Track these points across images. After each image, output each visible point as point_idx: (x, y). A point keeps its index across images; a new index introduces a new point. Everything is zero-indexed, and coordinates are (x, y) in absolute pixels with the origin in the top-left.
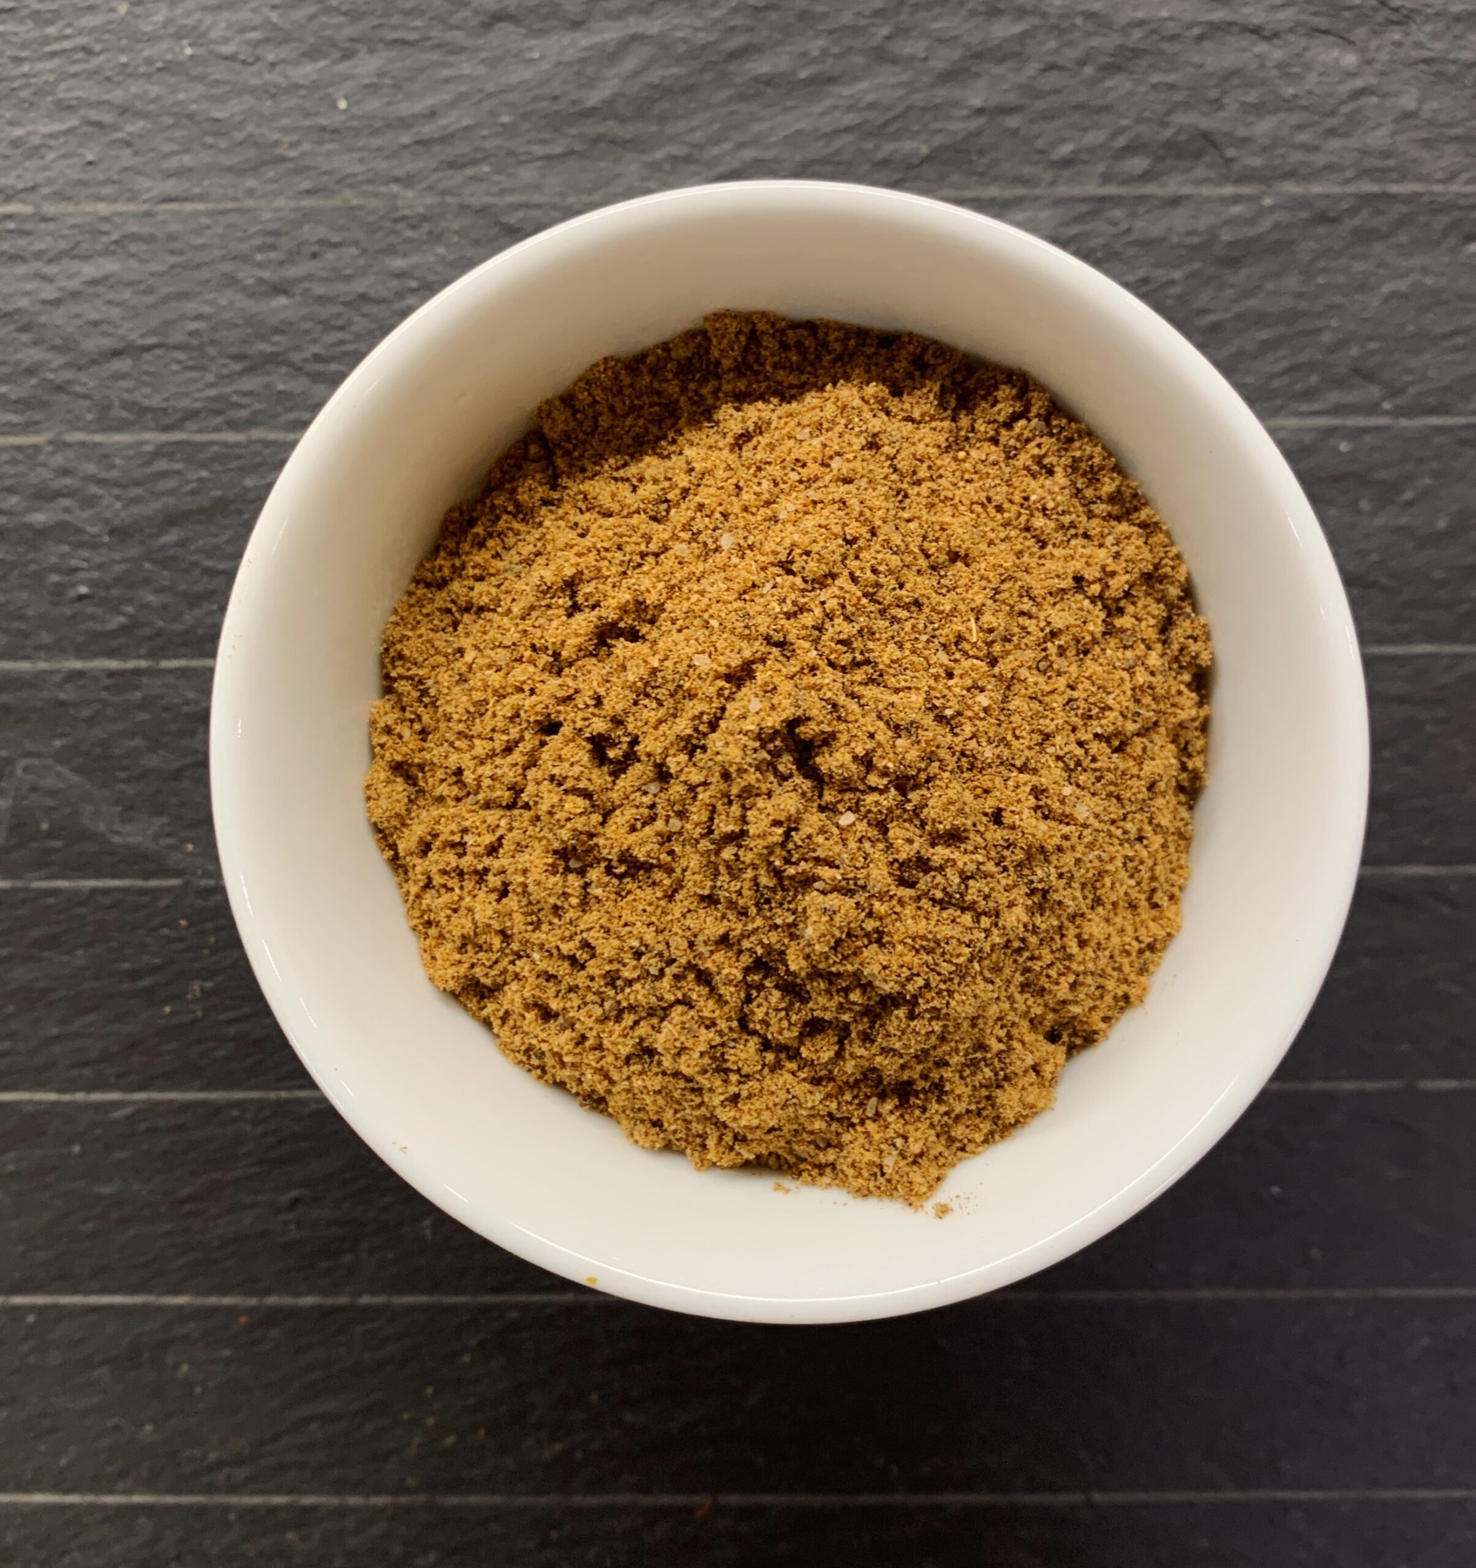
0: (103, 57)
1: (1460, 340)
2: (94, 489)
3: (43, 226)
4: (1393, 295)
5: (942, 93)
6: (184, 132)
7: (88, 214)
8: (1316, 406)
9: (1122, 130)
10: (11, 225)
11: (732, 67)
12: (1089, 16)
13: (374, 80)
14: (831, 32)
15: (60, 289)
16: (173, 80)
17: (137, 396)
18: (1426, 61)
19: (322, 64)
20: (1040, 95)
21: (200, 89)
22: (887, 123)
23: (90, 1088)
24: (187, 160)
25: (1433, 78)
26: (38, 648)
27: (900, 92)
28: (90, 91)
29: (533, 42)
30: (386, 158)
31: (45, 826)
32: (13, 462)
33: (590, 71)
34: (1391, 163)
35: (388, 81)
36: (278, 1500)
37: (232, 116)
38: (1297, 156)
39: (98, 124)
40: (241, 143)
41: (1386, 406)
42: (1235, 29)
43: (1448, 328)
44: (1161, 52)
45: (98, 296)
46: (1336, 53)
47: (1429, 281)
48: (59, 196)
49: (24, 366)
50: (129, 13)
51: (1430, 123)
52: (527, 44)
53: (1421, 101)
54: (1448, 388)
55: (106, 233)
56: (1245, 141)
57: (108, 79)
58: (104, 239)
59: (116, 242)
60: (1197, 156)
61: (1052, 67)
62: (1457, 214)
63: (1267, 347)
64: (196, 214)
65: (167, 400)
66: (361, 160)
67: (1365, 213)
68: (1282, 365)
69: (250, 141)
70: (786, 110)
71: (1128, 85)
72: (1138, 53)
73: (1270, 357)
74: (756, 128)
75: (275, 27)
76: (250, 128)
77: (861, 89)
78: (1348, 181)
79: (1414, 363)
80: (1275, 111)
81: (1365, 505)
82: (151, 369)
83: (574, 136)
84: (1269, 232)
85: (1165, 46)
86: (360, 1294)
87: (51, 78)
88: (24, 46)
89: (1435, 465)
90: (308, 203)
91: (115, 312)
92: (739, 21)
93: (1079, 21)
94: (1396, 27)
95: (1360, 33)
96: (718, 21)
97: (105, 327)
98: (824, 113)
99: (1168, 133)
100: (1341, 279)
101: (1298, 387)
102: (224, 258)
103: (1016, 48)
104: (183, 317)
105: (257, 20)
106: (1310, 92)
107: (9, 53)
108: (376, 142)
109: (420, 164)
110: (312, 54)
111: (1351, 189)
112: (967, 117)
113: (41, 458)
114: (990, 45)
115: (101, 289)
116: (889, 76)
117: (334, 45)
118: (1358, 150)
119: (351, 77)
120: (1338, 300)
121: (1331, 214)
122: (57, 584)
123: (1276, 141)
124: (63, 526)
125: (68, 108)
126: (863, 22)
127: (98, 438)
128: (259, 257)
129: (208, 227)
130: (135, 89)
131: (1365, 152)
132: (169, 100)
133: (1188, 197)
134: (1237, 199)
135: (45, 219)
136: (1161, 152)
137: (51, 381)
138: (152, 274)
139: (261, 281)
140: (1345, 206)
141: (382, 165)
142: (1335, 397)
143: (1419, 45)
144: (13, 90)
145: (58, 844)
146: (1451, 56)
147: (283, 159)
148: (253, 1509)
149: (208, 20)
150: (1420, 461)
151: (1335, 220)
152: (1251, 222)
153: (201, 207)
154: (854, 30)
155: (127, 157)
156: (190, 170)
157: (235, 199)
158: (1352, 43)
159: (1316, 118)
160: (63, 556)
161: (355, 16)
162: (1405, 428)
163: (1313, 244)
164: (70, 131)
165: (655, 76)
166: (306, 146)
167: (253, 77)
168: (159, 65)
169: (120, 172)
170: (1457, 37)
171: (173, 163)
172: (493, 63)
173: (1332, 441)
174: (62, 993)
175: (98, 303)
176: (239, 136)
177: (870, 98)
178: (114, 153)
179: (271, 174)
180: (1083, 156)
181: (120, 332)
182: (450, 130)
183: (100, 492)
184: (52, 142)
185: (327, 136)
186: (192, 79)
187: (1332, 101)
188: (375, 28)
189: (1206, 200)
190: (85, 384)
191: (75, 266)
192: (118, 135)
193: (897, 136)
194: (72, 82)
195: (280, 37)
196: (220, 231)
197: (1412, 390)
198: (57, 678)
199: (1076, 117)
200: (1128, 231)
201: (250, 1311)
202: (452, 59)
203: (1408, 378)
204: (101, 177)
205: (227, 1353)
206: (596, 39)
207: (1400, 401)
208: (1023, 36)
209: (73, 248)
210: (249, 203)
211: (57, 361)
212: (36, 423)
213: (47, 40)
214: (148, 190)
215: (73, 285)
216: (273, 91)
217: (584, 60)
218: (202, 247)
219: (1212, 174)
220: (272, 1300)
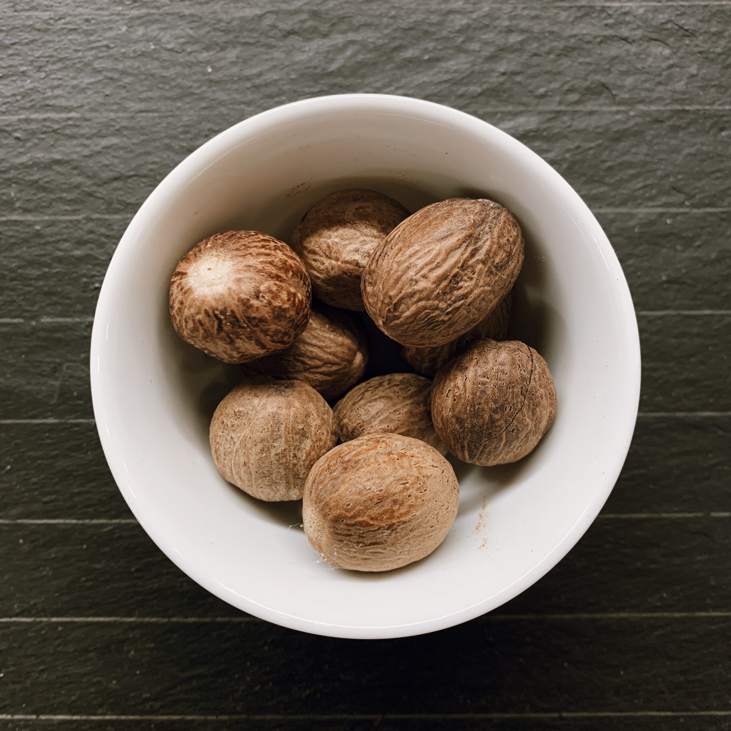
0: (115, 50)
1: (719, 175)
2: (103, 239)
3: (85, 123)
4: (689, 154)
5: (486, 67)
6: (148, 82)
7: (105, 117)
8: (656, 203)
9: (565, 83)
10: (71, 122)
11: (395, 54)
12: (552, 33)
13: (235, 60)
14: (437, 39)
15: (91, 151)
16: (145, 60)
17: (124, 198)
18: (700, 52)
19: (211, 53)
20: (530, 67)
21: (156, 63)
22: (463, 78)
23: (92, 518)
24: (150, 94)
25: (703, 60)
26: (75, 312)
27: (468, 66)
28: (108, 64)
29: (306, 44)
30: (239, 93)
31: (75, 394)
32: (67, 227)
33: (331, 56)
34: (687, 96)
35: (241, 60)
36: (175, 717)
37: (171, 75)
38: (644, 94)
39: (111, 79)
40: (174, 87)
41: (687, 203)
42: (616, 39)
43: (715, 169)
44: (583, 49)
45: (109, 154)
46: (660, 49)
47: (704, 148)
48: (92, 110)
49: (74, 184)
50: (127, 30)
51: (703, 79)
52: (303, 44)
53: (699, 70)
54: (715, 195)
55: (113, 126)
56: (621, 87)
57: (116, 59)
58: (112, 129)
59: (118, 130)
60: (600, 93)
61: (535, 55)
62: (716, 119)
63: (633, 177)
64: (153, 118)
65: (138, 200)
66: (228, 94)
67: (675, 118)
68: (640, 185)
69: (179, 86)
70: (418, 73)
71: (569, 63)
72: (573, 49)
73: (634, 182)
74: (404, 81)
75: (191, 36)
76: (179, 80)
77: (452, 65)
78: (667, 105)
79: (699, 184)
80: (635, 74)
81: (679, 247)
82: (131, 186)
83: (323, 84)
84: (633, 127)
85: (585, 46)
86: (216, 617)
87: (91, 58)
88: (80, 45)
89: (709, 229)
90: (204, 113)
91: (116, 161)
92: (398, 34)
93: (547, 34)
94: (686, 38)
95: (671, 40)
96: (388, 35)
97: (111, 167)
98: (434, 75)
99: (587, 84)
100: (665, 147)
101: (647, 195)
102: (165, 137)
103: (519, 47)
104: (147, 163)
105: (183, 34)
106: (650, 66)
107: (73, 48)
108: (235, 86)
109: (255, 96)
110: (207, 48)
111: (669, 108)
112: (498, 77)
113: (80, 226)
114: (508, 45)
115: (110, 151)
116: (463, 58)
117: (217, 44)
118: (670, 91)
119: (225, 59)
120: (664, 156)
121: (660, 119)
122: (85, 282)
123: (634, 88)
124: (89, 256)
125: (98, 71)
126: (451, 35)
127: (107, 217)
128: (182, 137)
129: (159, 124)
130: (128, 63)
131: (674, 92)
132: (143, 69)
133: (596, 112)
134: (618, 112)
135: (86, 120)
136: (584, 92)
137: (86, 192)
138: (133, 144)
139: (182, 147)
140: (666, 115)
141: (237, 96)
142: (664, 199)
143: (697, 46)
144: (74, 64)
145: (81, 402)
146: (712, 50)
147: (193, 94)
148: (162, 722)
149: (162, 34)
150: (703, 228)
151: (662, 122)
152: (625, 123)
153: (156, 114)
154: (447, 39)
155: (124, 93)
156: (151, 98)
157: (171, 111)
158: (667, 45)
159: (652, 77)
160: (88, 270)
161: (227, 32)
162: (695, 213)
163: (652, 132)
164: (99, 81)
165: (360, 57)
166: (204, 88)
167: (181, 58)
168: (139, 53)
169: (120, 99)
170: (714, 42)
171: (144, 95)
172: (288, 53)
173: (663, 219)
174: (80, 472)
175: (108, 156)
176: (173, 84)
177: (455, 68)
178: (118, 91)
179: (188, 100)
180: (550, 94)
181: (118, 169)
182: (269, 81)
183: (107, 241)
184: (90, 86)
185: (214, 84)
186: (154, 59)
187: (659, 70)
188: (236, 37)
189: (603, 113)
190: (101, 193)
191: (99, 140)
192: (120, 83)
193: (467, 85)
194: (100, 61)
195: (193, 41)
196: (164, 125)
197: (698, 196)
198: (83, 326)
199: (547, 76)
200: (570, 126)
201: (164, 624)
202: (270, 51)
203: (697, 191)
204: (112, 102)
205: (152, 645)
206: (335, 42)
207: (692, 201)
208: (522, 42)
209: (98, 133)
210: (178, 113)
211: (90, 182)
212: (78, 210)
213: (90, 42)
214: (133, 107)
215: (98, 148)
216: (190, 64)
217: (328, 52)
218: (157, 132)
219: (607, 102)
220: (175, 619)
